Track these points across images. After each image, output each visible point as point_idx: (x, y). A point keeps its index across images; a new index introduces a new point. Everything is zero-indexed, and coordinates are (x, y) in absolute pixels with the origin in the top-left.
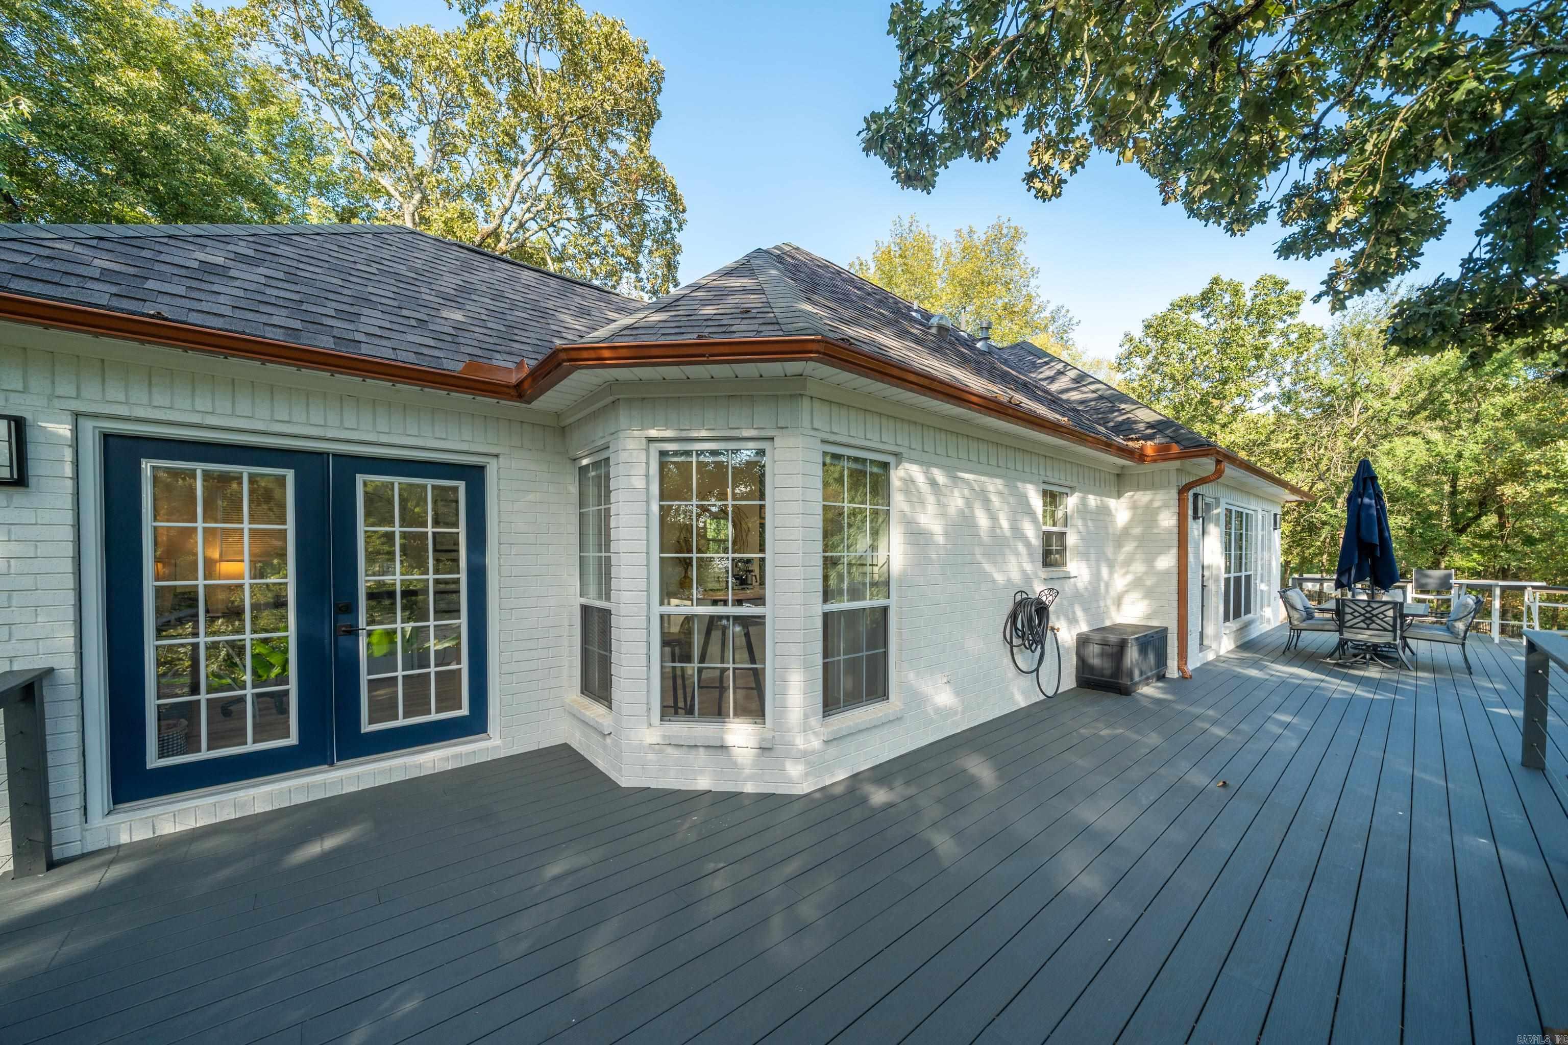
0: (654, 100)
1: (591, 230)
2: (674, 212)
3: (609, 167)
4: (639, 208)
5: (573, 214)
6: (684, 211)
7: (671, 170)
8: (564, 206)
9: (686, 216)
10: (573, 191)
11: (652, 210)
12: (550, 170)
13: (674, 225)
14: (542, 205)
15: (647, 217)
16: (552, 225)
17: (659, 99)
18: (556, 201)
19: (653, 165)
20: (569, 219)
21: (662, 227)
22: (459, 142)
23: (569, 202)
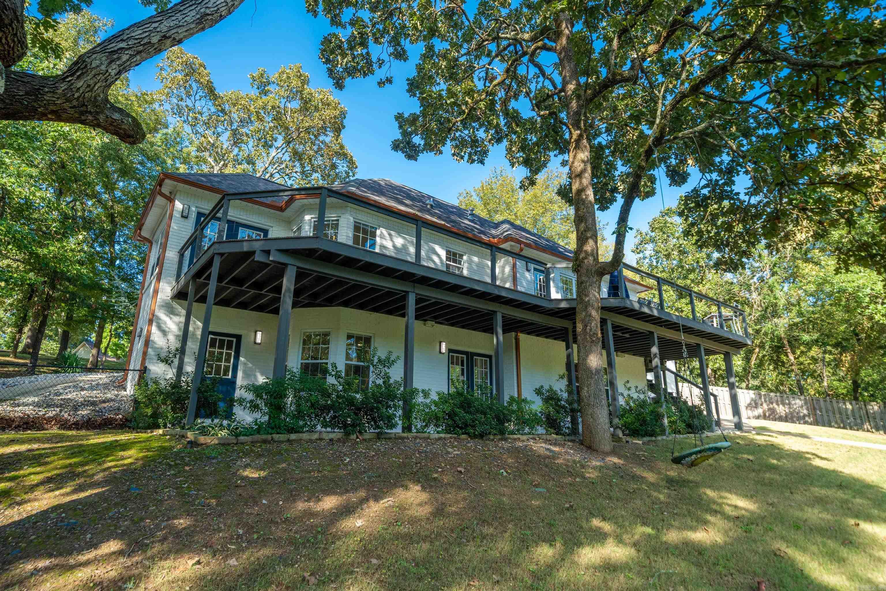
0: (342, 122)
1: (307, 177)
2: (351, 169)
3: (320, 149)
4: (334, 166)
5: (298, 169)
6: (356, 168)
7: (349, 150)
8: (295, 166)
9: (357, 170)
10: (300, 159)
11: (340, 167)
12: (289, 150)
13: (351, 174)
14: (283, 166)
15: (337, 171)
16: (287, 175)
17: (344, 121)
18: (290, 164)
19: (342, 147)
20: (296, 172)
21: (344, 174)
22: (245, 138)
23: (297, 164)
